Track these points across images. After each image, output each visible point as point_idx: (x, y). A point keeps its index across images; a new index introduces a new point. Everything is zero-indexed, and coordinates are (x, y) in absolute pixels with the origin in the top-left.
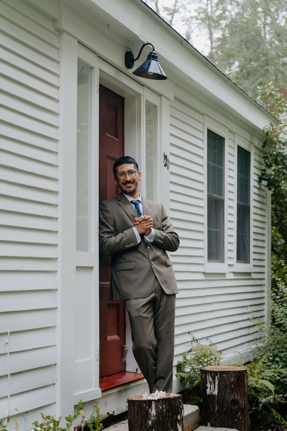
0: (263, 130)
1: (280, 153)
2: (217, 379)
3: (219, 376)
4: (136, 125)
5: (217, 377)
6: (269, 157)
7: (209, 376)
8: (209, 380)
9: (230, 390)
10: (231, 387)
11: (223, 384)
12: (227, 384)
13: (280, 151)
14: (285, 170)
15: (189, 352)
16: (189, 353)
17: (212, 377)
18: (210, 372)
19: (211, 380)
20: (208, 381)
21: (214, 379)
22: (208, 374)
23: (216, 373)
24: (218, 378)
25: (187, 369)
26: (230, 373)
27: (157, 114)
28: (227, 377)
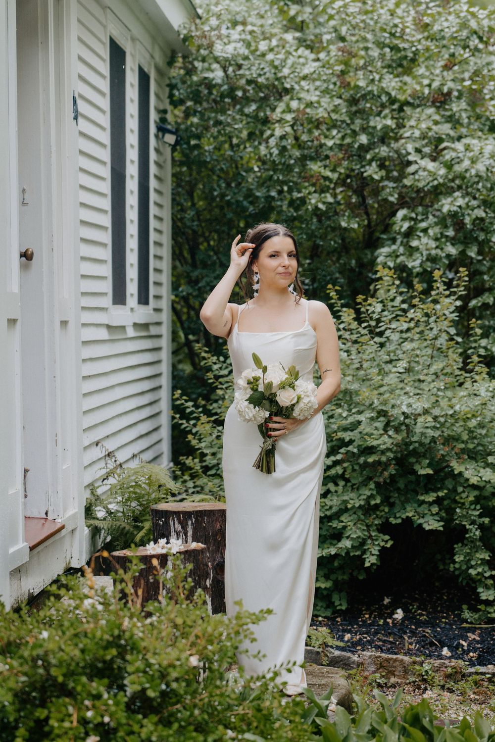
0: (178, 31)
1: (206, 78)
2: (190, 527)
3: (194, 520)
4: (40, 42)
5: (190, 523)
6: (180, 85)
7: (174, 520)
8: (175, 529)
9: (214, 545)
10: (215, 540)
11: (201, 534)
12: (209, 533)
13: (206, 75)
14: (219, 114)
15: (104, 480)
16: (104, 482)
17: (180, 522)
18: (177, 513)
19: (179, 527)
20: (172, 530)
21: (184, 527)
22: (171, 518)
23: (188, 514)
24: (192, 524)
25: (101, 513)
26: (214, 515)
27: (63, 17)
28: (209, 522)
